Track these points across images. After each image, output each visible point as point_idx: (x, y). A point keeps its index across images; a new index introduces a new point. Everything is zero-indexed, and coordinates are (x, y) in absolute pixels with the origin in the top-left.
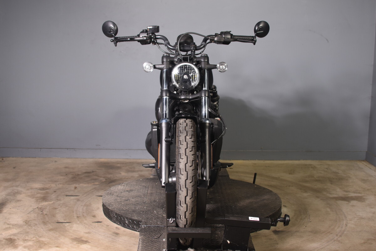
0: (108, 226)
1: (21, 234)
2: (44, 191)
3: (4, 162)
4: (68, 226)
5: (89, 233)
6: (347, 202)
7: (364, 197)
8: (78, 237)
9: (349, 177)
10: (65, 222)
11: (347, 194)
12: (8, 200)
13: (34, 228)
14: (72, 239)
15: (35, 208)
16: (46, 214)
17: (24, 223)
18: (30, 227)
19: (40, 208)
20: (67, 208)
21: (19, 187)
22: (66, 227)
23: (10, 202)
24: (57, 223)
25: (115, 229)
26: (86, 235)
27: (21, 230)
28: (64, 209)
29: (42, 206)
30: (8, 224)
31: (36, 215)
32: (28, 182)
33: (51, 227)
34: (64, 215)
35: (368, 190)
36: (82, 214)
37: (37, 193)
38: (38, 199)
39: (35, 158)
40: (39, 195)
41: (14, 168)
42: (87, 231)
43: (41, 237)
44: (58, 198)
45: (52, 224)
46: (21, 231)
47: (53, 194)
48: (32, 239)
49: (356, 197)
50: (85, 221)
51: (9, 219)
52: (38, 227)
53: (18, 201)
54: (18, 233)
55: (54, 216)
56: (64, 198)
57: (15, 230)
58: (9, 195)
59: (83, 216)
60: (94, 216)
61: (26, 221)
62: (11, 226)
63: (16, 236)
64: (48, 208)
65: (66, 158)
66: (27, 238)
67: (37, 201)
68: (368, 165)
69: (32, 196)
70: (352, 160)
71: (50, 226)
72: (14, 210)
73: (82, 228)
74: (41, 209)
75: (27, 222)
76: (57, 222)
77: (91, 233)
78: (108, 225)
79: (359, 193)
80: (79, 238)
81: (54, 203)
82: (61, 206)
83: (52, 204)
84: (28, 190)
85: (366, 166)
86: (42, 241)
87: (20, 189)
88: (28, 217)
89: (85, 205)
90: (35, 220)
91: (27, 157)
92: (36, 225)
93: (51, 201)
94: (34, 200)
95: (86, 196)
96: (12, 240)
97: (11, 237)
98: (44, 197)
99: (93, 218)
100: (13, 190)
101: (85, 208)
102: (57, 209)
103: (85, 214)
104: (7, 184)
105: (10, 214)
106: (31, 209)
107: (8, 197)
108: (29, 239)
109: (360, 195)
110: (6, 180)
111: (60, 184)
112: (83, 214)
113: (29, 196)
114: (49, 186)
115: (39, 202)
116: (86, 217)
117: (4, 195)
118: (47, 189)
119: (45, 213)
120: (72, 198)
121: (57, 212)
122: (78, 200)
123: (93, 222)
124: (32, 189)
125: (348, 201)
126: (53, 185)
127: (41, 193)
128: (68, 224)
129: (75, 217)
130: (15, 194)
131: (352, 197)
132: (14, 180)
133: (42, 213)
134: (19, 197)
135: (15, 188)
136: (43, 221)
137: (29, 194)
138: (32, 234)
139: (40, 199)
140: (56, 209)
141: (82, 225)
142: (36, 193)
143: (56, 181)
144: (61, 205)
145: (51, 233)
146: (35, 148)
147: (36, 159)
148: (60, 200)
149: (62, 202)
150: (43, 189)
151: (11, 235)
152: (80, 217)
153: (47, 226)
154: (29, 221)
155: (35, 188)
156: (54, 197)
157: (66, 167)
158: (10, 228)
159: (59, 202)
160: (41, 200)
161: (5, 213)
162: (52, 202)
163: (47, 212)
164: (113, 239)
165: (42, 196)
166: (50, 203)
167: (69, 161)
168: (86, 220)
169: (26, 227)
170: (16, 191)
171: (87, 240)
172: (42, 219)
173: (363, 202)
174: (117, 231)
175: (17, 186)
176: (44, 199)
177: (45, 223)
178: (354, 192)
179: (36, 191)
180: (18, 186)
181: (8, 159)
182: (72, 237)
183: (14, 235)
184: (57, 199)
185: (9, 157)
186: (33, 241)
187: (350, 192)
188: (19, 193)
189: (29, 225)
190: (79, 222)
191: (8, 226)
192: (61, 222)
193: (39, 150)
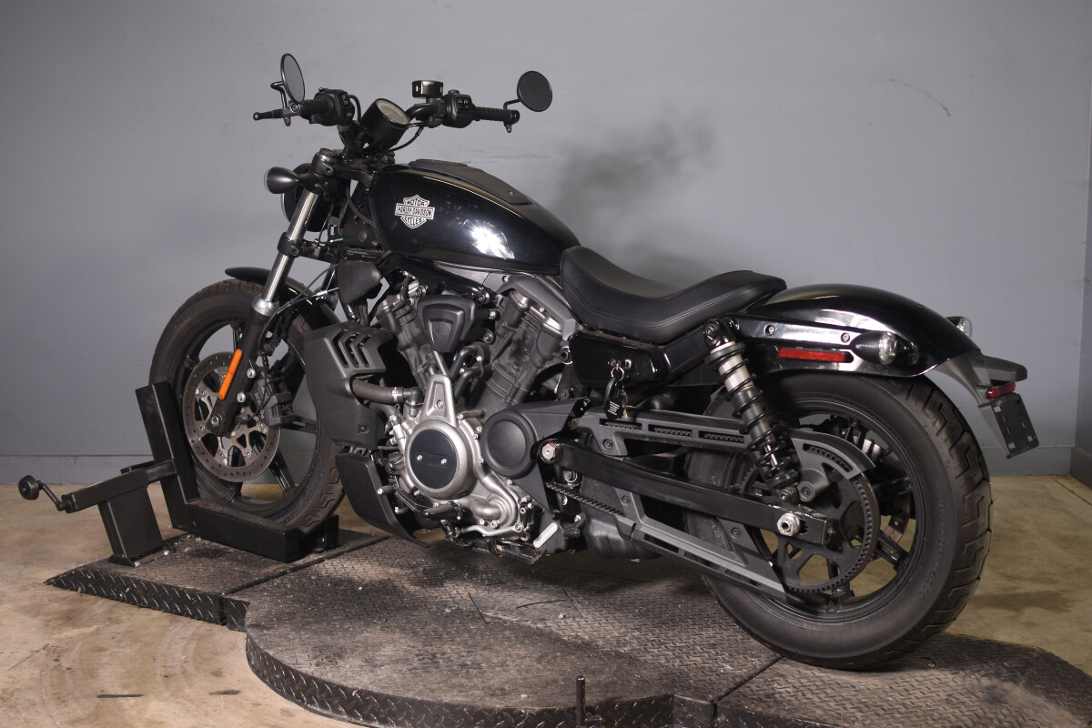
0: (258, 705)
4: (132, 707)
6: (1012, 613)
7: (1066, 596)
9: (1021, 531)
10: (126, 693)
11: (1012, 584)
13: (24, 715)
15: (36, 649)
16: (69, 669)
18: (12, 714)
19: (55, 649)
20: (138, 646)
22: (125, 710)
24: (100, 697)
25: (279, 714)
28: (128, 651)
29: (60, 640)
31: (37, 672)
32: (26, 564)
33: (80, 713)
34: (123, 670)
35: (1078, 570)
36: (182, 667)
37: (51, 601)
38: (49, 618)
39: (60, 485)
40: (55, 606)
44: (113, 616)
45: (83, 700)
47: (100, 602)
49: (1038, 594)
50: (187, 691)
52: (38, 712)
55: (91, 673)
56: (132, 615)
59: (184, 672)
60: (218, 674)
61: (4, 692)
64: (77, 647)
67: (47, 625)
68: (1076, 490)
69: (34, 610)
70: (1030, 475)
71: (76, 709)
73: (174, 713)
74: (56, 653)
75: (6, 696)
76: (101, 693)
78: (259, 701)
79: (1051, 582)
81: (97, 632)
82: (120, 642)
83: (93, 633)
84: (24, 589)
85: (1073, 492)
88: (11, 679)
89: (192, 638)
90: (30, 688)
92: (34, 704)
93: (89, 626)
94: (37, 621)
98: (71, 611)
99: (214, 678)
101: (193, 645)
102: (105, 650)
103: (190, 668)
106: (24, 653)
109: (1051, 588)
112: (186, 665)
113: (25, 610)
115: (54, 628)
116: (191, 675)
119: (65, 664)
121: (106, 659)
123: (211, 694)
124: (34, 585)
125: (1016, 609)
127: (63, 599)
128: (132, 700)
129: (159, 678)
131: (1027, 595)
133: (56, 664)
136: (56, 692)
137: (24, 604)
139: (56, 619)
140: (101, 650)
141: (178, 703)
142: (46, 599)
144: (119, 637)
146: (58, 456)
147: (63, 489)
148: (118, 621)
149: (122, 628)
152: (172, 675)
153: (67, 710)
154: (12, 694)
156: (100, 611)
159: (113, 628)
160: (60, 622)
162: (93, 629)
163: (74, 661)
165: (65, 608)
166: (87, 630)
168: (191, 686)
172: (53, 686)
173: (1061, 610)
176: (70, 618)
177: (60, 700)
178: (1034, 580)
179: (49, 593)
184: (110, 619)
187: (1020, 579)
189: (11, 707)
190: (166, 694)
192: (113, 693)
193: (72, 460)
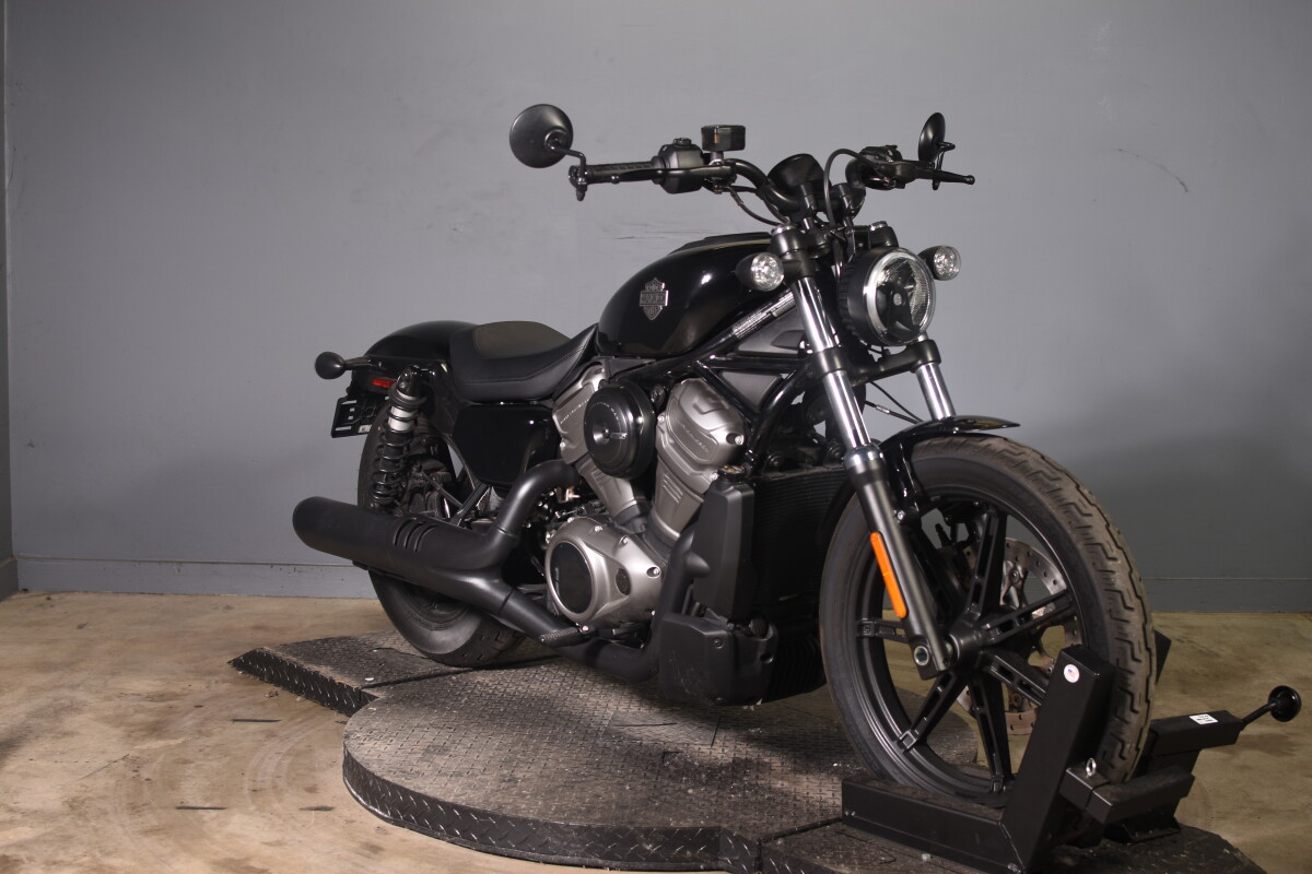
0: (352, 822)
1: (45, 842)
2: (163, 704)
3: (52, 606)
4: (213, 819)
5: (279, 844)
8: (237, 858)
10: (207, 805)
12: (31, 732)
13: (92, 824)
14: (215, 863)
15: (114, 759)
16: (148, 780)
17: (66, 808)
18: (80, 822)
19: (134, 761)
20: (228, 759)
21: (81, 688)
22: (204, 822)
23: (37, 737)
24: (179, 808)
25: (373, 832)
26: (268, 851)
27: (49, 830)
28: (215, 764)
29: (142, 751)
30: (11, 810)
31: (112, 782)
32: (113, 674)
33: (155, 823)
34: (208, 783)
36: (273, 782)
37: (136, 711)
38: (133, 728)
39: (162, 594)
40: (140, 717)
41: (81, 627)
42: (274, 836)
43: (109, 854)
44: (203, 729)
45: (159, 811)
46: (45, 834)
47: (191, 715)
48: (79, 861)
49: (1261, 737)
50: (276, 806)
51: (16, 793)
52: (109, 822)
53: (65, 734)
54: (36, 841)
55: (172, 785)
56: (224, 728)
57: (27, 829)
58: (37, 714)
59: (275, 787)
60: (312, 790)
61: (74, 800)
62: (18, 817)
63: (26, 849)
64: (160, 759)
65: (267, 596)
66: (61, 856)
67: (129, 736)
69: (117, 720)
71: (151, 820)
72: (42, 764)
73: (258, 827)
74: (135, 764)
75: (75, 804)
76: (180, 805)
77: (286, 844)
78: (353, 818)
80: (239, 861)
81: (184, 744)
82: (208, 754)
83: (179, 746)
84: (108, 698)
86: (111, 867)
87: (80, 695)
88: (84, 788)
89: (289, 753)
90: (103, 798)
91: (134, 593)
92: (105, 813)
93: (176, 738)
94: (119, 732)
95: (301, 722)
96: (7, 861)
97: (9, 853)
98: (158, 722)
99: (307, 794)
100: (56, 700)
101: (286, 762)
102: (192, 762)
103: (281, 783)
104: (40, 679)
105: (25, 776)
106: (101, 762)
107: (32, 722)
108: (68, 859)
110: (43, 666)
111: (224, 681)
112: (277, 780)
113: (106, 720)
114: (184, 689)
115: (136, 739)
116: (282, 790)
117: (23, 716)
118: (174, 696)
119: (145, 774)
120: (253, 727)
121: (190, 772)
122: (271, 735)
123: (301, 809)
124: (121, 695)
126: (198, 685)
127: (150, 710)
128: (213, 813)
129: (246, 792)
130: (60, 711)
132: (69, 665)
133: (134, 774)
134: (71, 722)
135: (66, 692)
136: (131, 801)
137: (107, 713)
138: (82, 844)
139: (141, 730)
140: (186, 762)
141: (263, 817)
142: (131, 710)
143: (210, 673)
144: (207, 750)
145: (146, 841)
146: (160, 562)
147: (163, 599)
148: (208, 734)
149: (212, 741)
150: (160, 697)
151: (9, 846)
152: (261, 790)
153: (141, 820)
154: (83, 802)
155: (133, 694)
156: (190, 723)
157: (257, 628)
158: (11, 822)
159: (202, 741)
160: (144, 733)
161: (11, 772)
162: (180, 741)
163: (155, 772)
164: (356, 865)
165: (152, 719)
166: (173, 742)
167: (274, 606)
168: (280, 801)
169: (67, 819)
170: (67, 702)
171: (266, 867)
172: (128, 796)
174: (376, 841)
175: (73, 687)
176: (156, 729)
177: (134, 809)
179: (136, 704)
180: (79, 685)
181: (69, 597)
182: (216, 858)
183: (21, 845)
184: (200, 732)
185: (72, 592)
186: (80, 865)
188: (74, 708)
189: (80, 815)
190: (252, 808)
191: (8, 816)
192: (194, 805)
193: (175, 567)
